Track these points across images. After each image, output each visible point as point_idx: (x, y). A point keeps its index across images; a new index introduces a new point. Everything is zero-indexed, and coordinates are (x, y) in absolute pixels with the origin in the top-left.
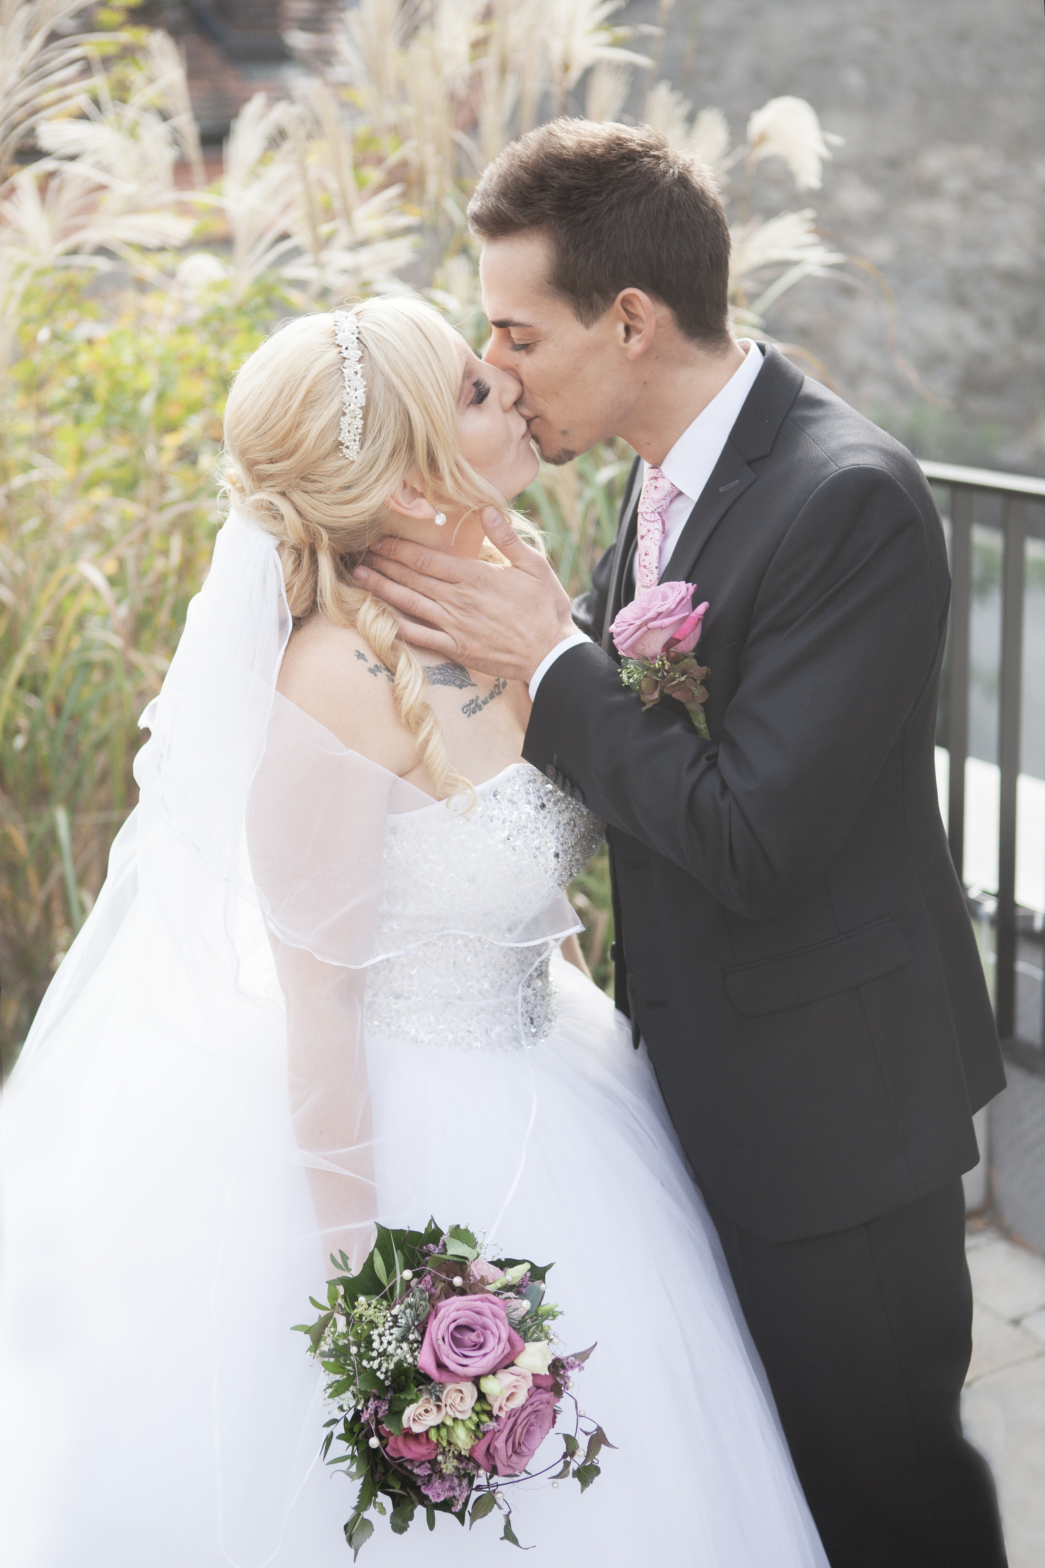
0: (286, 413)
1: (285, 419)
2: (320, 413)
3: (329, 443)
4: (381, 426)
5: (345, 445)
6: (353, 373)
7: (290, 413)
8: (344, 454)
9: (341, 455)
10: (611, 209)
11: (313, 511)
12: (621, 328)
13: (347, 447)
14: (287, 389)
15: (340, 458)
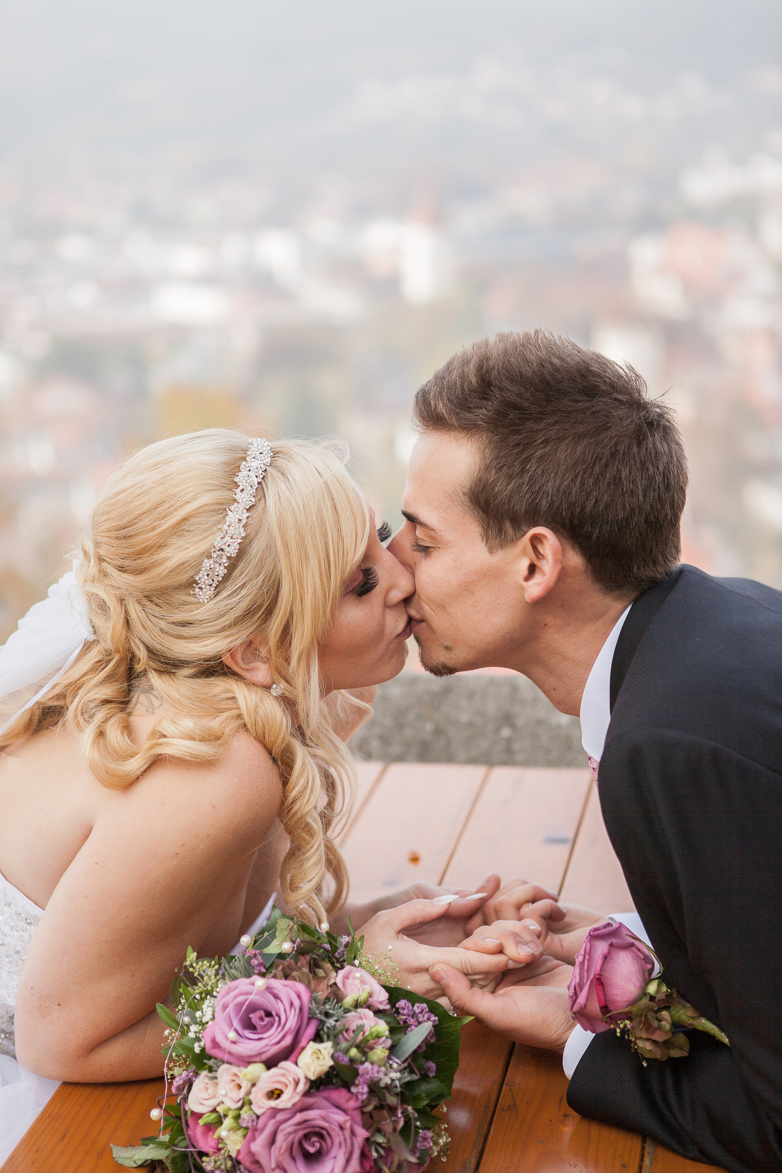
0: (154, 529)
1: (150, 534)
2: (187, 546)
3: (183, 578)
4: (245, 584)
5: (200, 586)
6: (237, 520)
7: (157, 531)
8: (195, 593)
9: (192, 593)
10: (546, 442)
11: (142, 630)
12: (525, 564)
13: (201, 588)
14: (166, 506)
15: (189, 594)
